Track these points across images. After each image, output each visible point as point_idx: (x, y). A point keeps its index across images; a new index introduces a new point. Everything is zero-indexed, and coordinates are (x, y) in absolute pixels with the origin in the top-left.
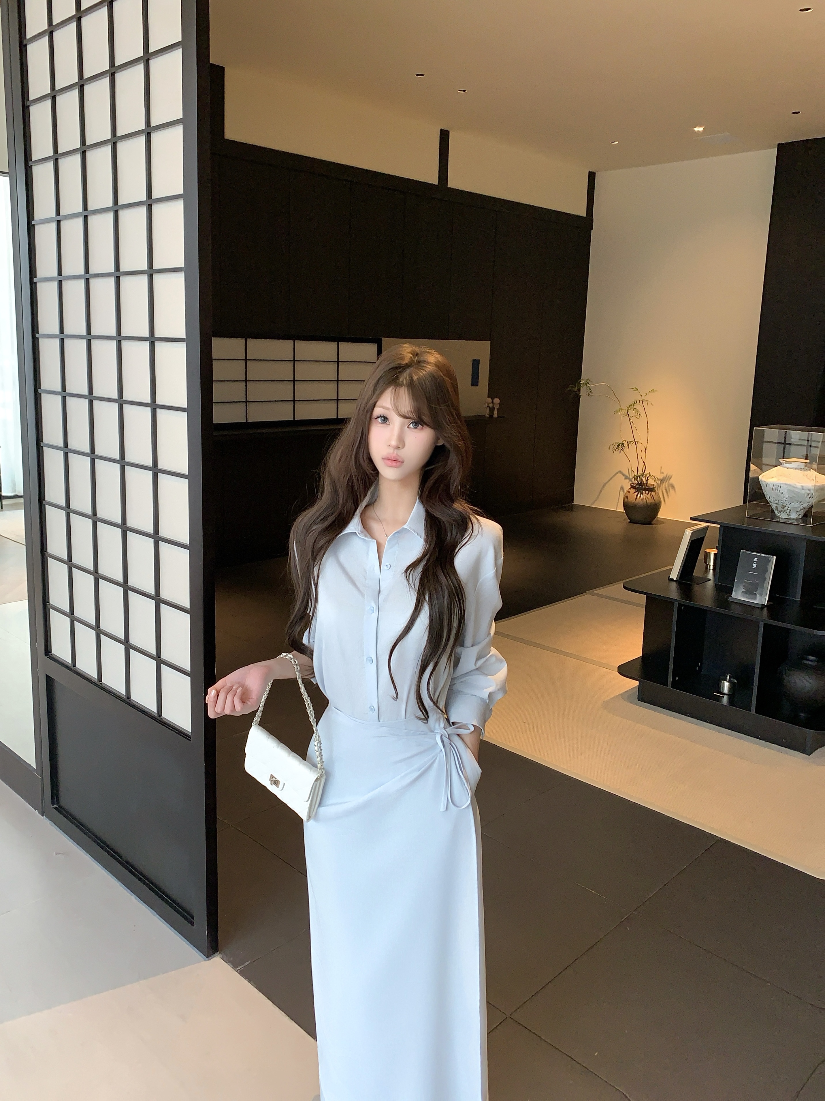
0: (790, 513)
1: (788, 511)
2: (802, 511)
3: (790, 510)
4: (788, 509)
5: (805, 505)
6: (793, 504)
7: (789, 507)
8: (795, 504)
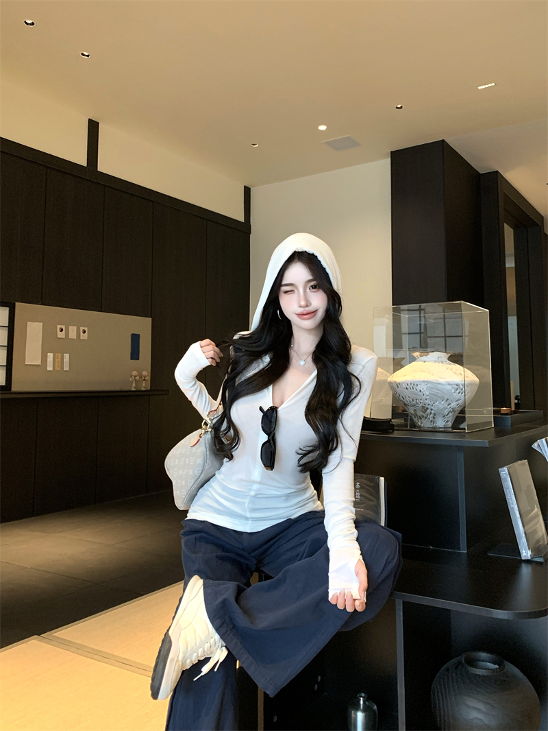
0: (434, 418)
1: (432, 415)
2: (451, 414)
3: (435, 414)
4: (431, 413)
5: (454, 405)
6: (437, 403)
7: (432, 410)
8: (440, 403)
